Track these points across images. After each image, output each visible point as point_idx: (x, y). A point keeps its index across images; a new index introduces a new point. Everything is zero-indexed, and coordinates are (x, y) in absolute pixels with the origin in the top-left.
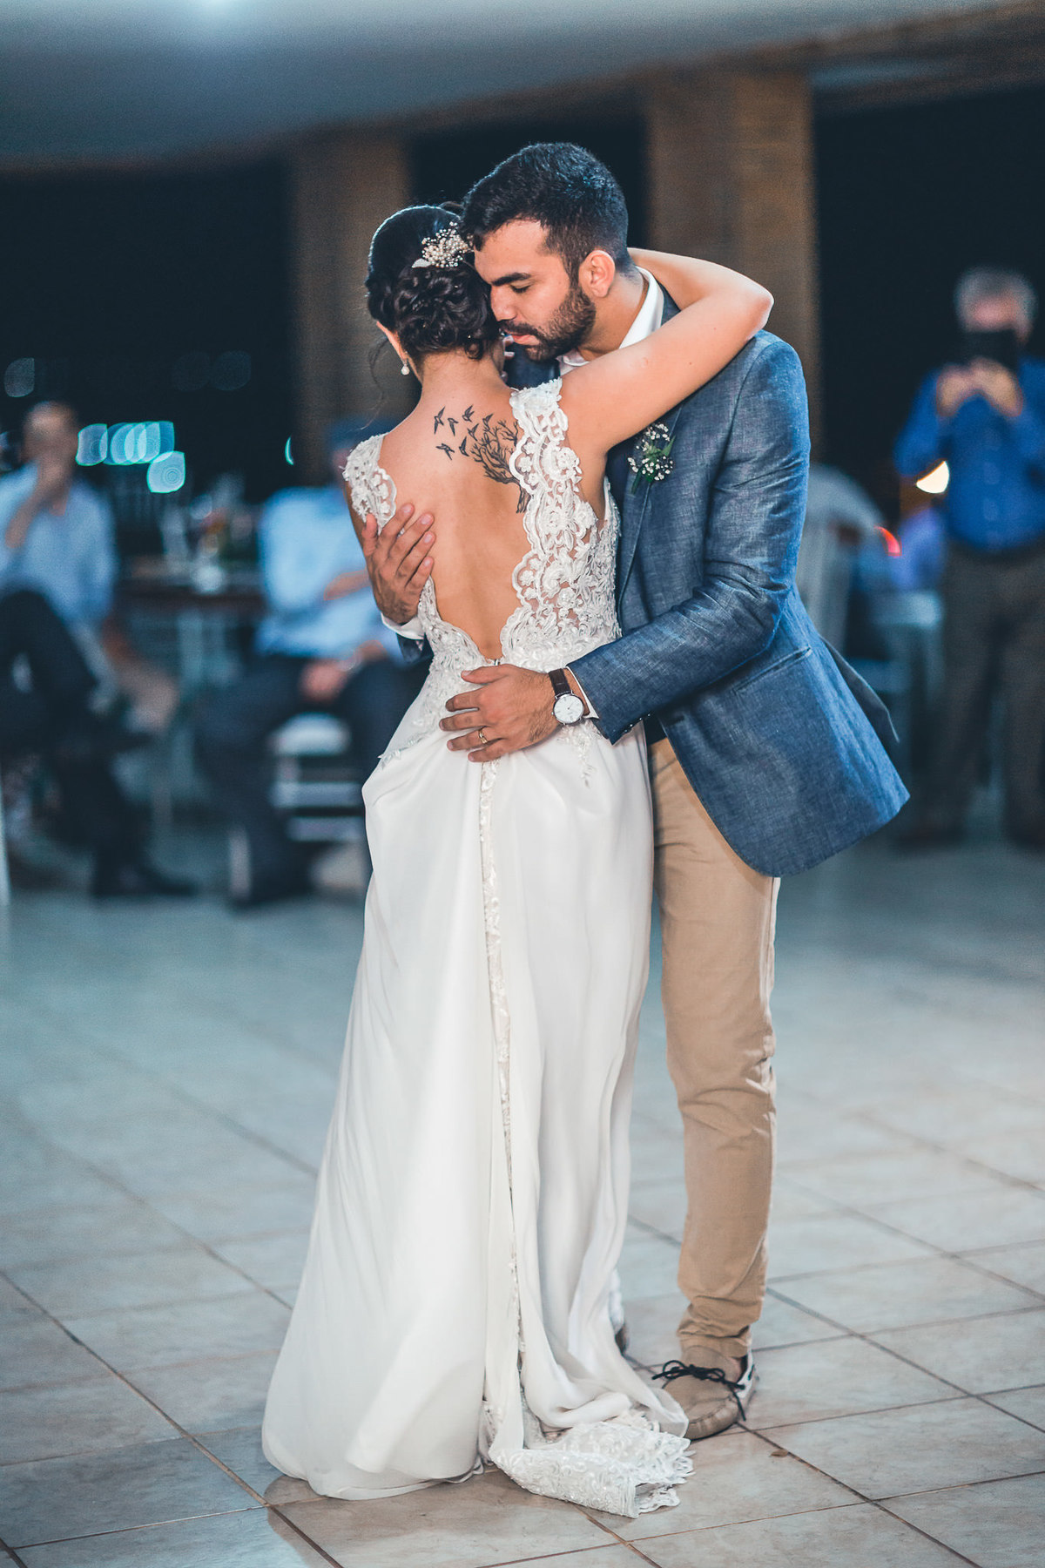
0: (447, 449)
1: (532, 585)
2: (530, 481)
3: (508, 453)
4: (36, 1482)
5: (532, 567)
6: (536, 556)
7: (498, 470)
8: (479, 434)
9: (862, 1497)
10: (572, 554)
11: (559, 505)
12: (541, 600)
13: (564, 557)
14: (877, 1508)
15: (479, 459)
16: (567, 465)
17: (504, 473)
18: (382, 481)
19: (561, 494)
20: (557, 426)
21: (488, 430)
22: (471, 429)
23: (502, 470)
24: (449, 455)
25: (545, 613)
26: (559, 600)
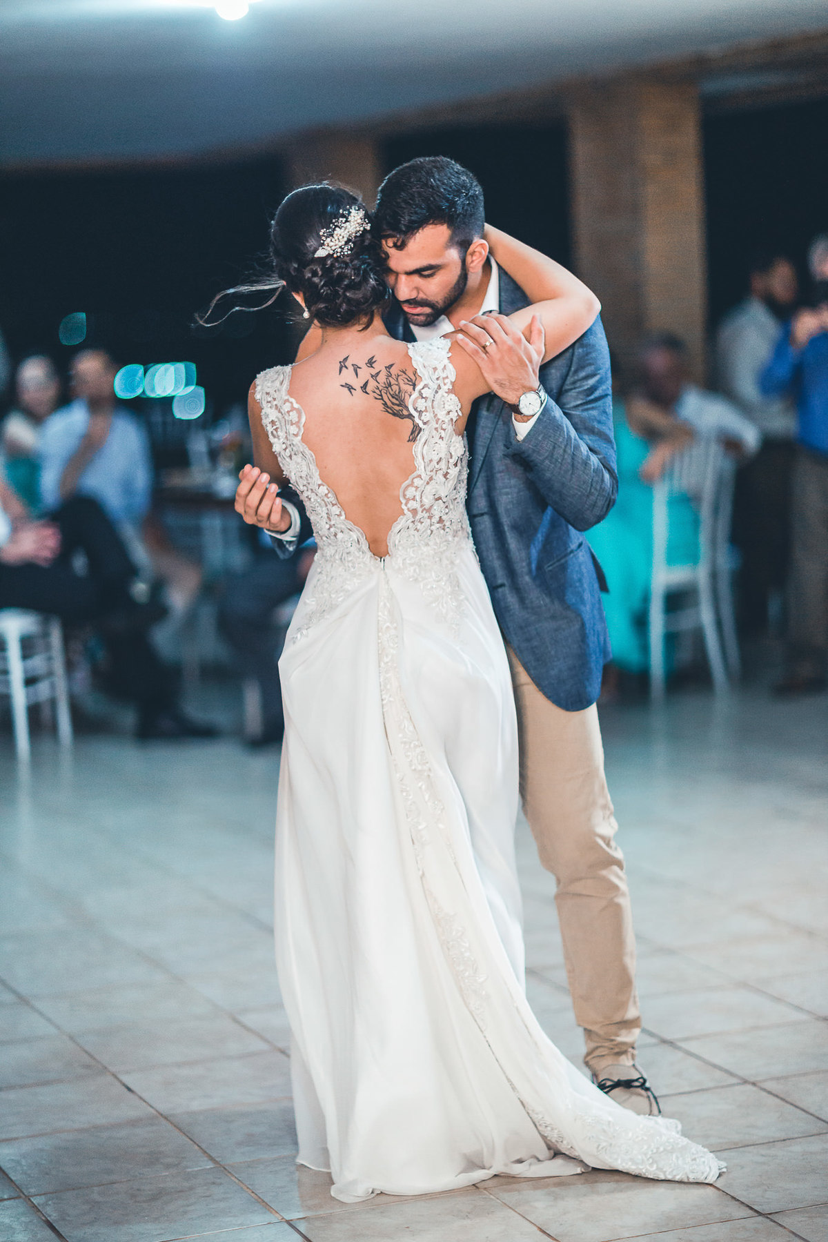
0: (350, 388)
1: (414, 499)
2: (422, 418)
3: (407, 396)
4: (100, 1202)
5: (416, 484)
6: (420, 476)
7: (397, 408)
8: (382, 378)
9: (756, 1211)
10: (445, 475)
11: (441, 438)
12: (420, 510)
13: (440, 477)
14: (768, 1220)
15: (380, 397)
16: (451, 408)
17: (402, 411)
18: (293, 409)
19: (444, 430)
20: (447, 377)
21: (391, 376)
22: (374, 374)
23: (401, 408)
24: (351, 392)
25: (422, 520)
26: (432, 511)
